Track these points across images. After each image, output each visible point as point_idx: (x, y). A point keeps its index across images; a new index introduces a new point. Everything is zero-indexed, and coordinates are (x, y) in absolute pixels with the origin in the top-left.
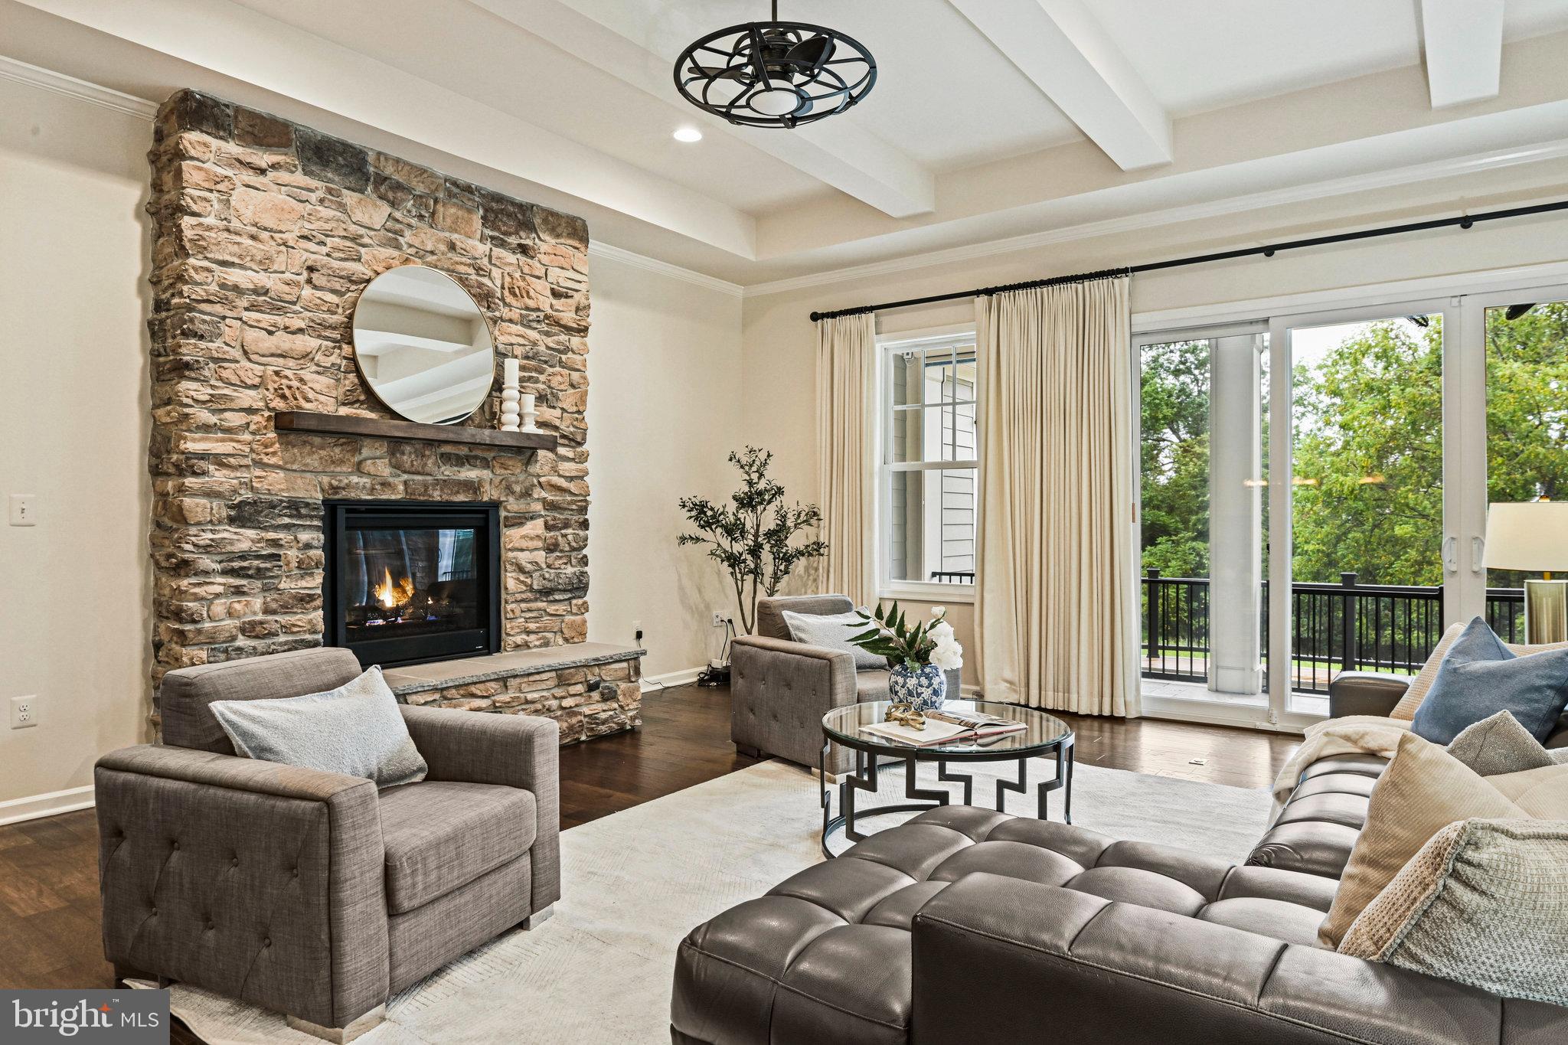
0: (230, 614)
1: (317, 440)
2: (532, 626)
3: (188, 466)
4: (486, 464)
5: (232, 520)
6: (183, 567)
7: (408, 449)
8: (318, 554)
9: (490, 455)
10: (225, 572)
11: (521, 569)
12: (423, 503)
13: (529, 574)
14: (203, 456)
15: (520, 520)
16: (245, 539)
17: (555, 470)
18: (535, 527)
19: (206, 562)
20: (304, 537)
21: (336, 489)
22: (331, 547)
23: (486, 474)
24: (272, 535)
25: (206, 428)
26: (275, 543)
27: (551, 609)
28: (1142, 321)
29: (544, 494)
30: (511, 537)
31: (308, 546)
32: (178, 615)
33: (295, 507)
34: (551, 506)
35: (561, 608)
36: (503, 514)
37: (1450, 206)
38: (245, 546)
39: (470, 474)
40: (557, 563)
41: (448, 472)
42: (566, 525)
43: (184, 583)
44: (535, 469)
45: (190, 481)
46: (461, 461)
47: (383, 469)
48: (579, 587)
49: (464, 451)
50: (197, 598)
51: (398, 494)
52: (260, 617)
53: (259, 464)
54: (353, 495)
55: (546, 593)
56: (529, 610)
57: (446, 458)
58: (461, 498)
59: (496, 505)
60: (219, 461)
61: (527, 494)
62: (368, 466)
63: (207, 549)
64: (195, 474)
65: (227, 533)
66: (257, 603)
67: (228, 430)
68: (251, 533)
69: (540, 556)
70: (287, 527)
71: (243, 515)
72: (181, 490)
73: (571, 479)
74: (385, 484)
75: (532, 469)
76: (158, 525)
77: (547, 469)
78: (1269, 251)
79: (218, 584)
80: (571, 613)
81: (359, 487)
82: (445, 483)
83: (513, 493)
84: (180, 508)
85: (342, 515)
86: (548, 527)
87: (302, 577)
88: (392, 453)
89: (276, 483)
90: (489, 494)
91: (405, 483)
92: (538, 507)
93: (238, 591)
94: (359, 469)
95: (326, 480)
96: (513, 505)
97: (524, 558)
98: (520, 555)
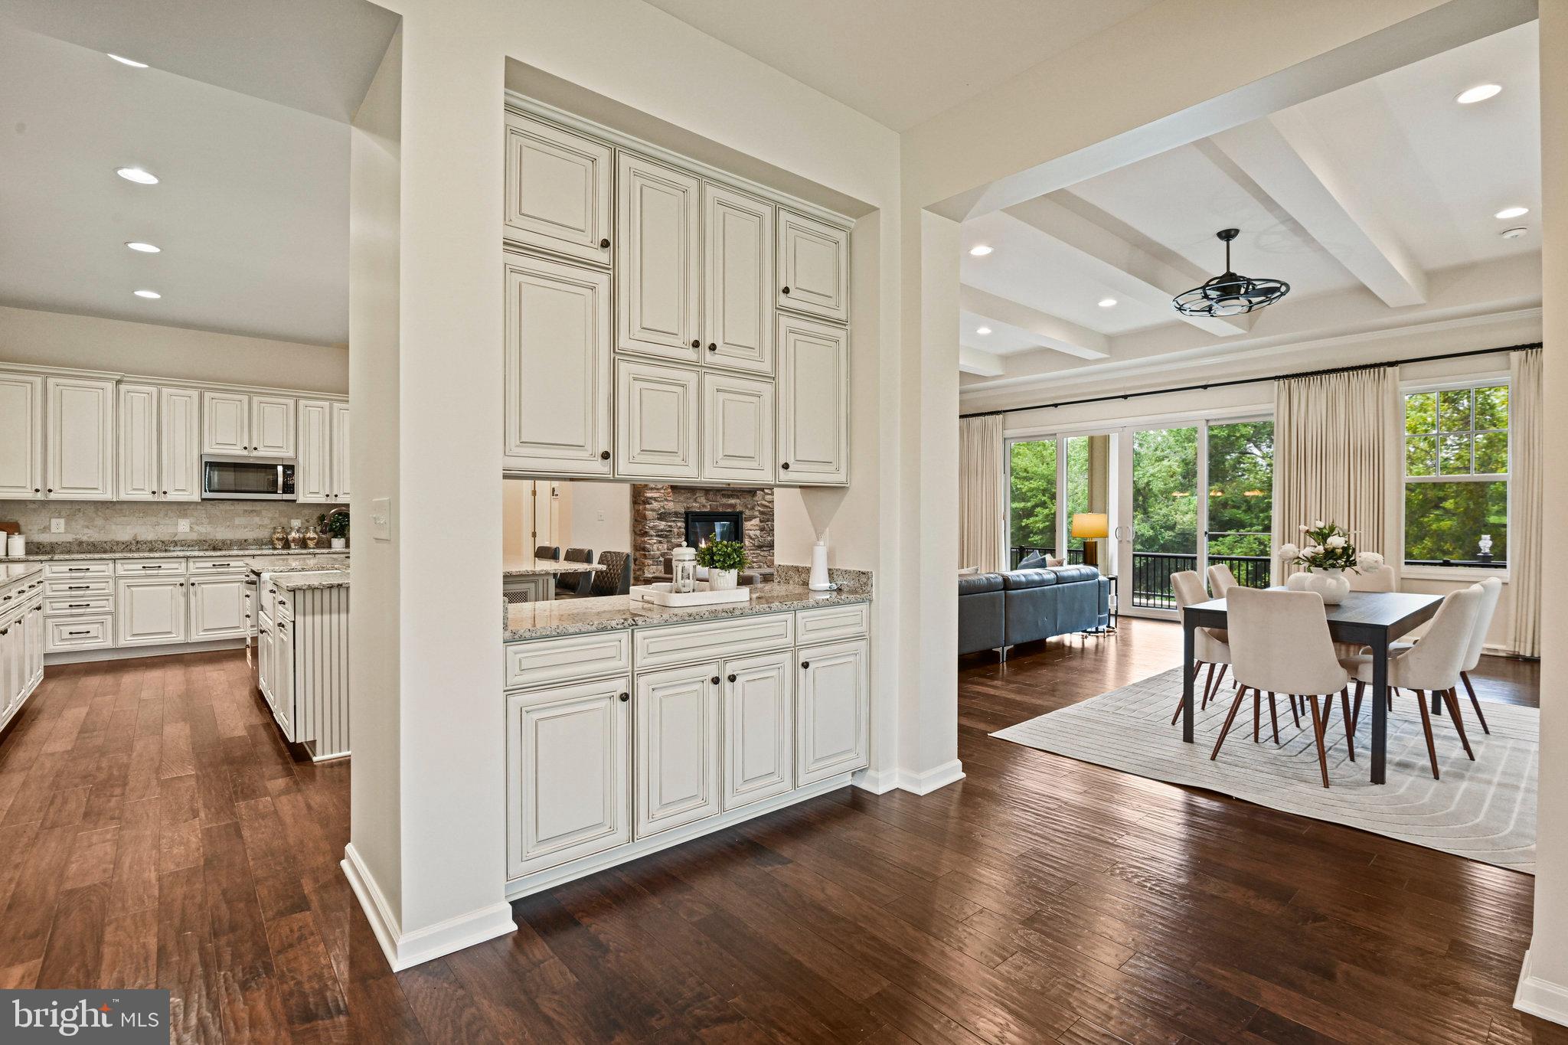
0: (658, 550)
1: (683, 491)
2: (755, 560)
3: (647, 501)
4: (738, 498)
5: (658, 519)
6: (646, 534)
7: (712, 493)
8: (683, 530)
9: (739, 494)
10: (657, 536)
11: (751, 538)
12: (716, 512)
13: (753, 539)
14: (651, 498)
15: (750, 519)
16: (662, 525)
17: (764, 499)
18: (756, 521)
19: (652, 532)
20: (679, 524)
21: (688, 508)
22: (687, 528)
23: (738, 501)
24: (669, 524)
25: (652, 489)
26: (670, 526)
27: (762, 554)
28: (1009, 433)
29: (759, 508)
30: (747, 525)
31: (680, 528)
32: (644, 549)
33: (676, 514)
34: (762, 513)
35: (766, 553)
36: (744, 516)
37: (1119, 390)
38: (662, 527)
39: (732, 501)
40: (765, 536)
41: (724, 501)
42: (768, 521)
43: (646, 539)
44: (756, 498)
45: (648, 506)
46: (729, 496)
47: (703, 500)
48: (771, 546)
49: (729, 493)
50: (649, 544)
51: (707, 509)
52: (666, 551)
53: (666, 500)
54: (693, 510)
55: (760, 547)
56: (754, 554)
57: (724, 496)
58: (729, 510)
59: (741, 513)
60: (655, 499)
61: (753, 508)
62: (699, 500)
63: (652, 528)
64: (649, 504)
65: (657, 523)
66: (665, 546)
67: (658, 489)
68: (664, 523)
69: (758, 533)
70: (674, 521)
71: (662, 517)
72: (645, 509)
73: (770, 502)
74: (704, 506)
75: (754, 499)
76: (636, 520)
77: (760, 498)
78: (1056, 405)
79: (655, 540)
80: (769, 556)
81: (695, 507)
82: (724, 505)
83: (747, 508)
84: (645, 514)
85: (690, 517)
86: (761, 521)
87: (678, 538)
88: (706, 495)
89: (670, 506)
90: (739, 509)
91: (710, 505)
92: (757, 513)
93: (660, 542)
94: (695, 501)
95: (685, 505)
96: (748, 513)
97: (752, 533)
98: (750, 532)
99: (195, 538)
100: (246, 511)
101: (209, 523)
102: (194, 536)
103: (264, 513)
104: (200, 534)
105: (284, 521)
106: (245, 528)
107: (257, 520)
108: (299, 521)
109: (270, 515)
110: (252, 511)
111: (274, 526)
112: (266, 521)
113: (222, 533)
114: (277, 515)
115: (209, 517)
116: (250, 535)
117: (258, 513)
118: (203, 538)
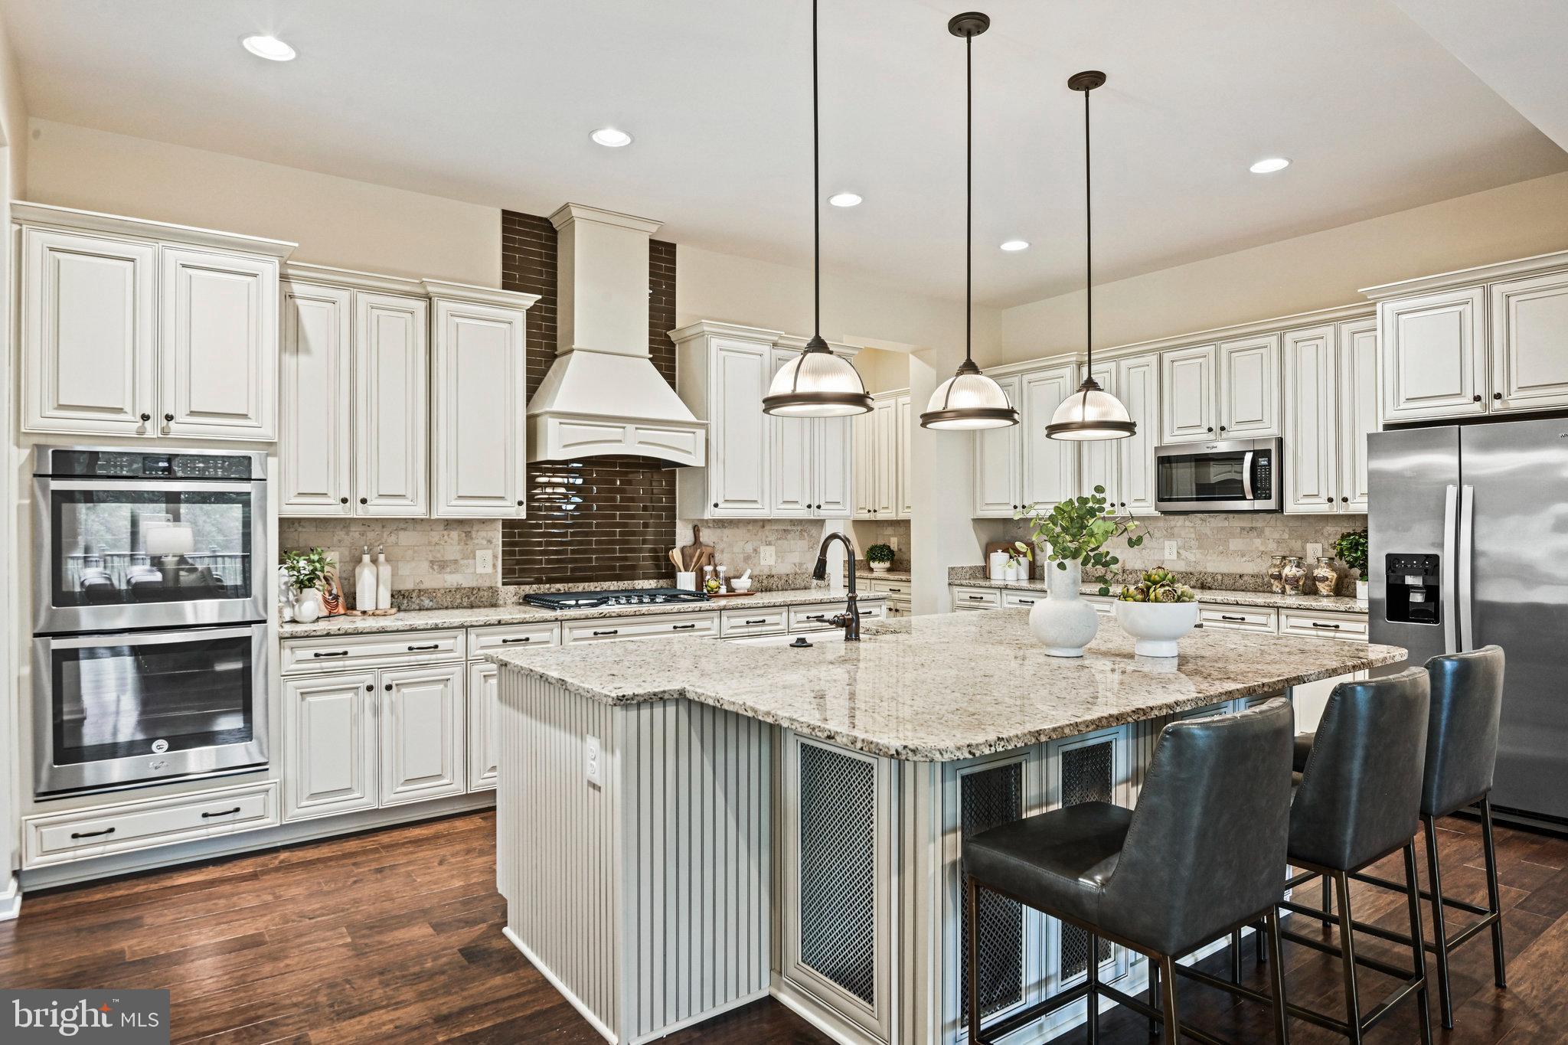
99: (1183, 570)
100: (1243, 529)
101: (1199, 548)
102: (1181, 567)
103: (1267, 531)
104: (1188, 563)
105: (1297, 545)
106: (1243, 556)
107: (1258, 542)
108: (1319, 546)
109: (1276, 536)
110: (1252, 529)
111: (1283, 554)
112: (1272, 546)
113: (1215, 565)
114: (1286, 536)
115: (1200, 538)
116: (1249, 567)
117: (1260, 532)
118: (1191, 569)
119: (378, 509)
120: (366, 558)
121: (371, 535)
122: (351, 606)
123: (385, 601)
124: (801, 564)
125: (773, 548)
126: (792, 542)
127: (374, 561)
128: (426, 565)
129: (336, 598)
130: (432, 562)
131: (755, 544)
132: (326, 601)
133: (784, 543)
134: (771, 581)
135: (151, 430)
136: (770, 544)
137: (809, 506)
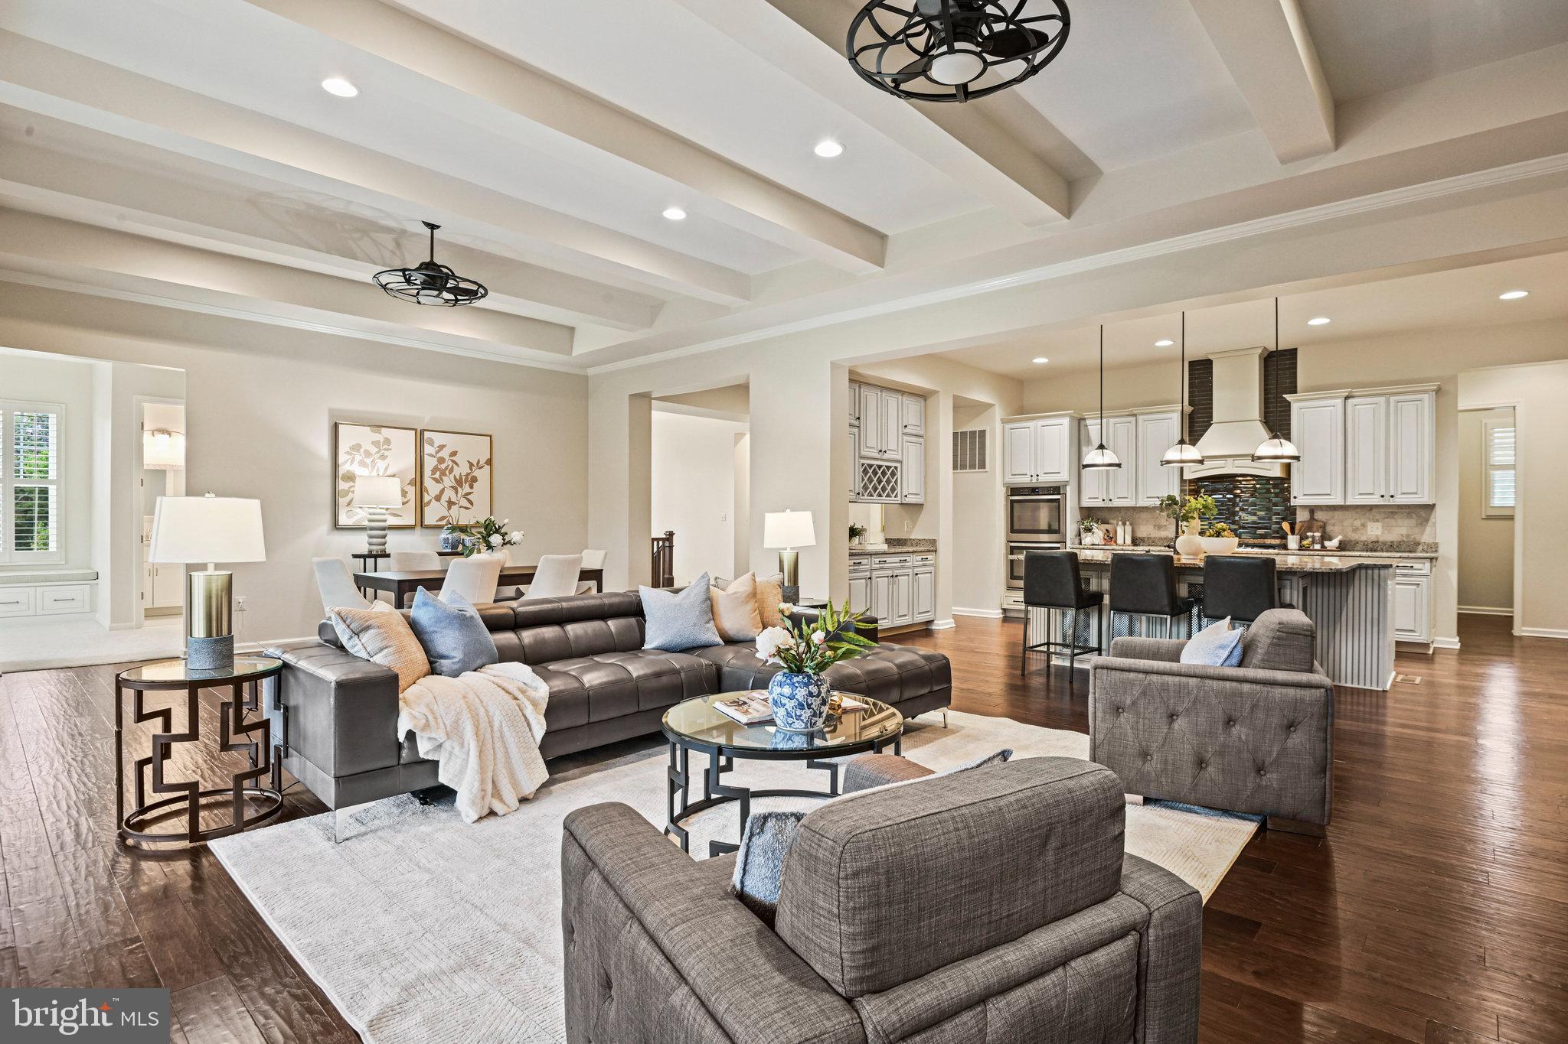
119: (1117, 503)
120: (1120, 523)
121: (1129, 514)
122: (1116, 542)
123: (1129, 540)
124: (1408, 536)
125: (1379, 525)
126: (1399, 520)
127: (1124, 524)
128: (1152, 527)
129: (1111, 538)
130: (1155, 526)
131: (1363, 521)
132: (1104, 539)
133: (1392, 522)
134: (1377, 545)
135: (1034, 480)
136: (1377, 521)
137: (1383, 496)
